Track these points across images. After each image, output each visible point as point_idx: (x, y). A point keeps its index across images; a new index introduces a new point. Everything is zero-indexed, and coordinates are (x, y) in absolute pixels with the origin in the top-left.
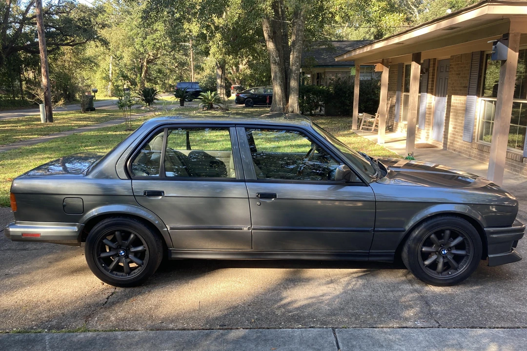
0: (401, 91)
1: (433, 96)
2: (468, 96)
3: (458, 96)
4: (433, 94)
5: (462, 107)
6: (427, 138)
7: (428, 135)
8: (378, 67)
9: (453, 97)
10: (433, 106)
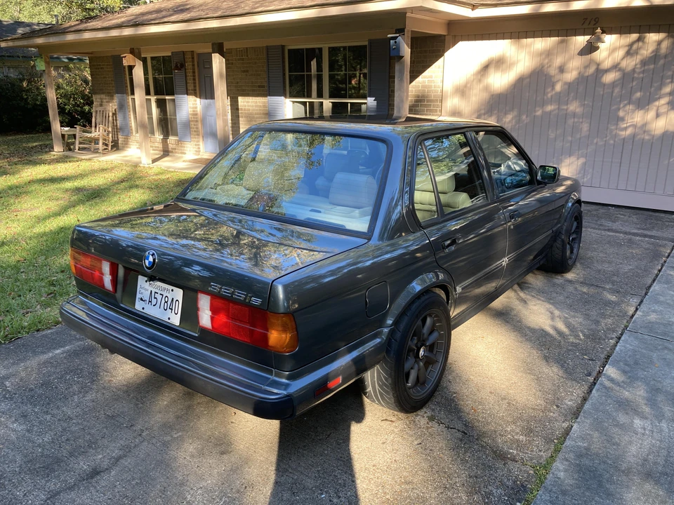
0: (127, 94)
1: (198, 100)
2: (269, 97)
3: (251, 98)
4: (196, 96)
5: (260, 110)
6: (198, 152)
7: (199, 148)
8: (128, 60)
9: (240, 99)
10: (199, 112)
